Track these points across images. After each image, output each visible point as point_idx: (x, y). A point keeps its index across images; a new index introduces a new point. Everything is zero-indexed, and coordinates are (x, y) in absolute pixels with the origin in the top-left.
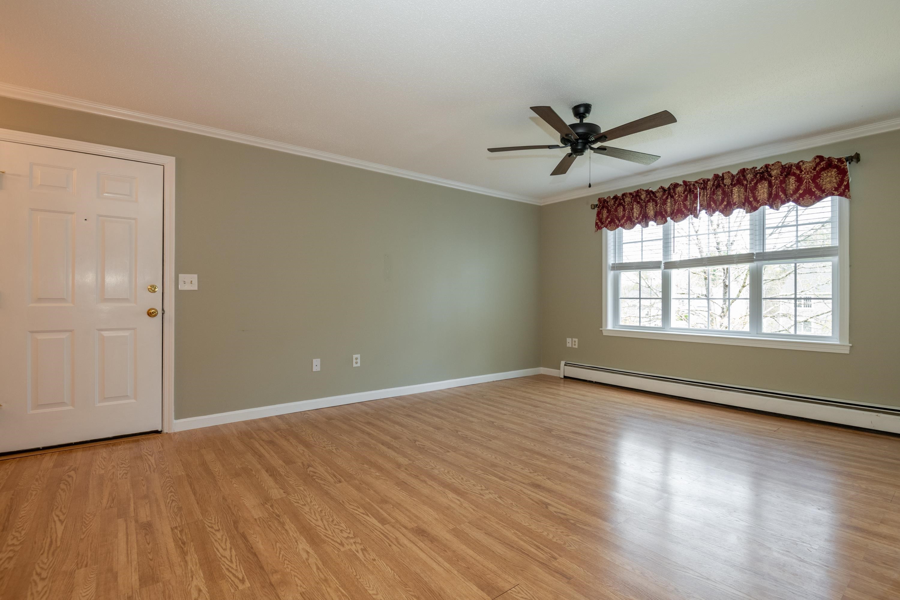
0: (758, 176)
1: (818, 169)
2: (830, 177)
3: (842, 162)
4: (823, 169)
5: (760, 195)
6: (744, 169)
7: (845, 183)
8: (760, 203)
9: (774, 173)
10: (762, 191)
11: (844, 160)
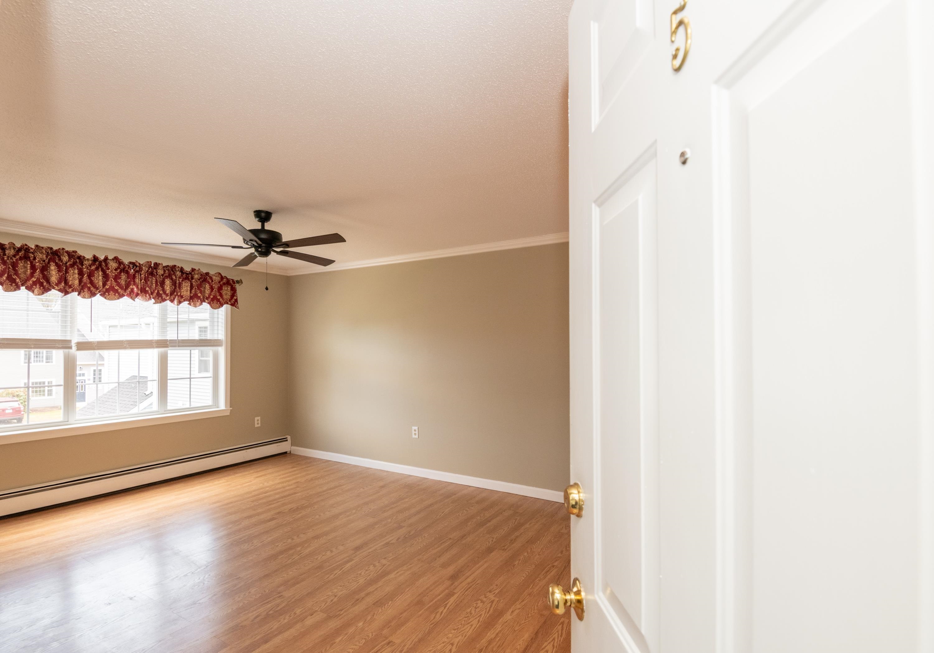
0: (184, 275)
1: (221, 283)
2: (226, 290)
3: (234, 283)
4: (224, 284)
5: (184, 292)
6: (175, 266)
7: (235, 298)
8: (184, 299)
9: (196, 276)
10: (185, 288)
11: (236, 282)
